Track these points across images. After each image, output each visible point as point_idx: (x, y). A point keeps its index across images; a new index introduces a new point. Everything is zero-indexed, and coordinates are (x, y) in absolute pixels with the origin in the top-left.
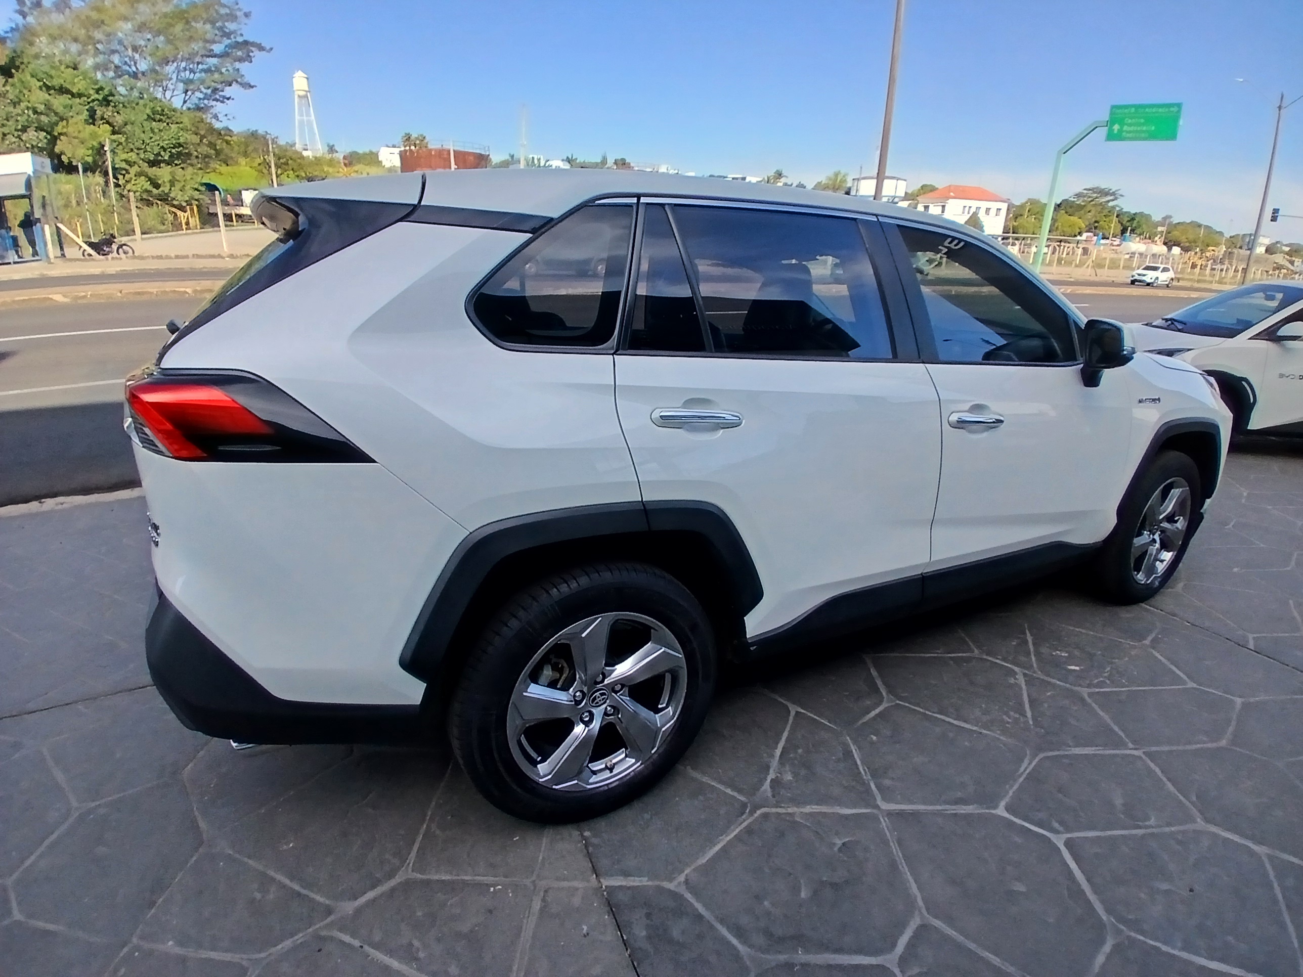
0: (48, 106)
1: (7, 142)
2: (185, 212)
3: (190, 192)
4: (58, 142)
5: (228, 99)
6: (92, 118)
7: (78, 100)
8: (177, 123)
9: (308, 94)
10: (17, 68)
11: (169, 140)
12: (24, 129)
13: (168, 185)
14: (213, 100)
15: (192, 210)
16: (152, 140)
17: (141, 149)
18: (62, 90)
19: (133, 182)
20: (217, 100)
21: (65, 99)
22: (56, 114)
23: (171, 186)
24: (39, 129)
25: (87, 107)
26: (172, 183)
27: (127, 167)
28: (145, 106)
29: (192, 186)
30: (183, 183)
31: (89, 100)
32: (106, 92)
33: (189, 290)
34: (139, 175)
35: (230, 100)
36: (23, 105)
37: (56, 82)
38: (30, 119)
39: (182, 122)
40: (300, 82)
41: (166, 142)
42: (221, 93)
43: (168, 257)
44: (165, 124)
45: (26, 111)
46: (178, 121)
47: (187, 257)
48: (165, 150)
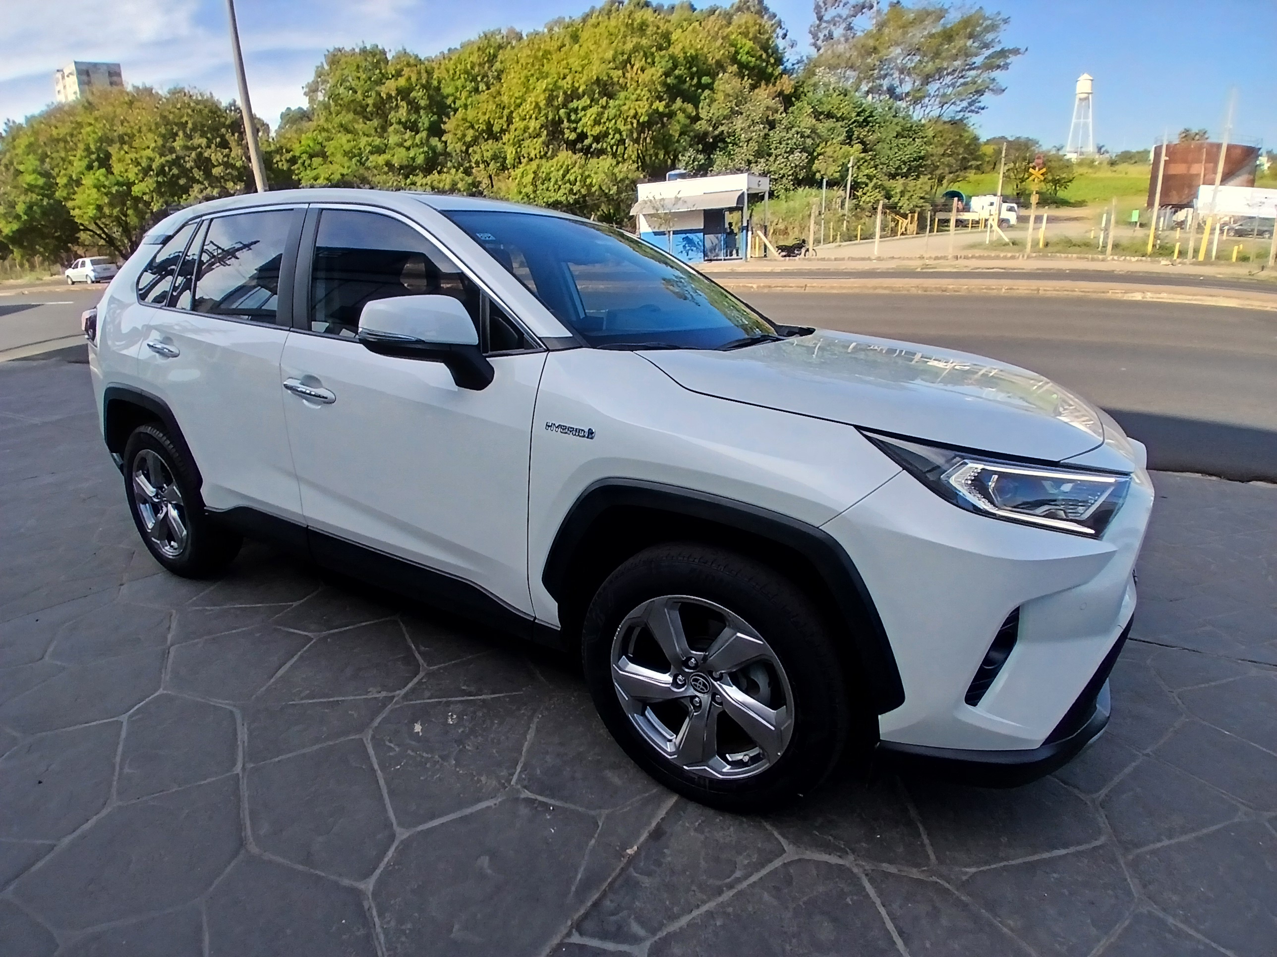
0: (814, 131)
1: (778, 162)
2: (906, 219)
3: (916, 201)
4: (816, 162)
5: (983, 109)
6: (849, 139)
7: (840, 123)
8: (922, 137)
9: (1090, 96)
10: (798, 99)
11: (911, 154)
12: (792, 152)
13: (899, 195)
14: (969, 112)
15: (912, 217)
16: (897, 155)
17: (885, 164)
18: (829, 115)
19: (868, 194)
20: (972, 111)
21: (830, 123)
22: (819, 137)
23: (901, 196)
24: (804, 150)
25: (847, 129)
26: (902, 193)
27: (867, 181)
28: (897, 124)
29: (919, 195)
30: (912, 193)
31: (850, 123)
32: (867, 114)
33: (755, 286)
34: (876, 187)
35: (985, 110)
36: (794, 130)
37: (826, 108)
38: (797, 143)
39: (926, 137)
40: (1084, 84)
41: (907, 156)
42: (977, 104)
43: (829, 260)
44: (911, 139)
45: (795, 136)
46: (924, 135)
47: (843, 259)
48: (904, 164)
